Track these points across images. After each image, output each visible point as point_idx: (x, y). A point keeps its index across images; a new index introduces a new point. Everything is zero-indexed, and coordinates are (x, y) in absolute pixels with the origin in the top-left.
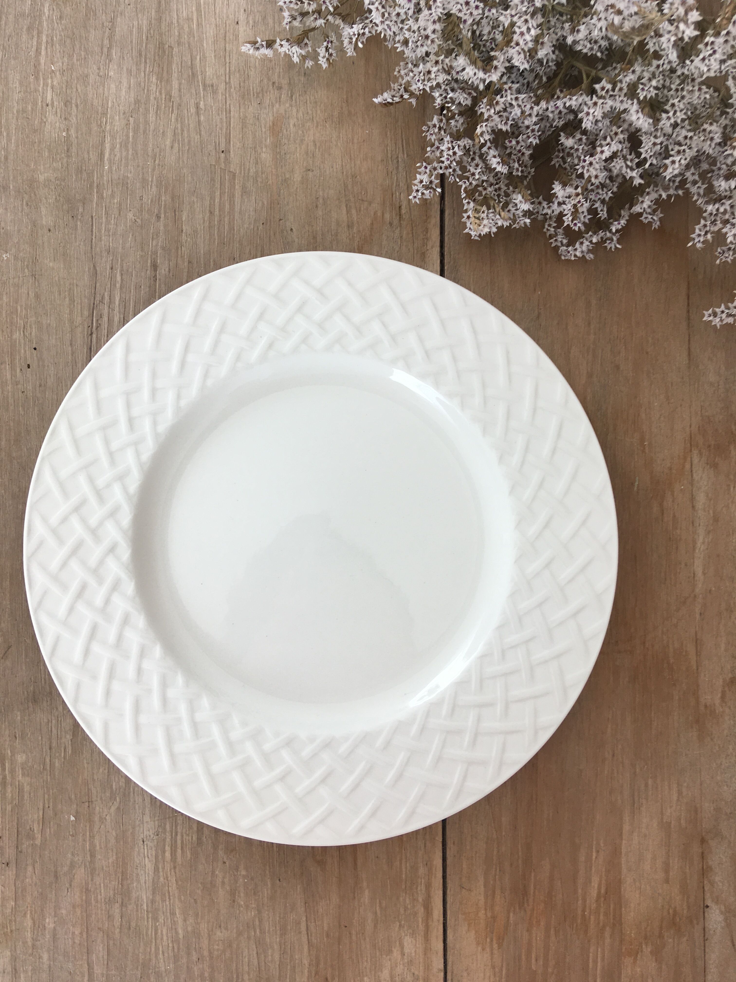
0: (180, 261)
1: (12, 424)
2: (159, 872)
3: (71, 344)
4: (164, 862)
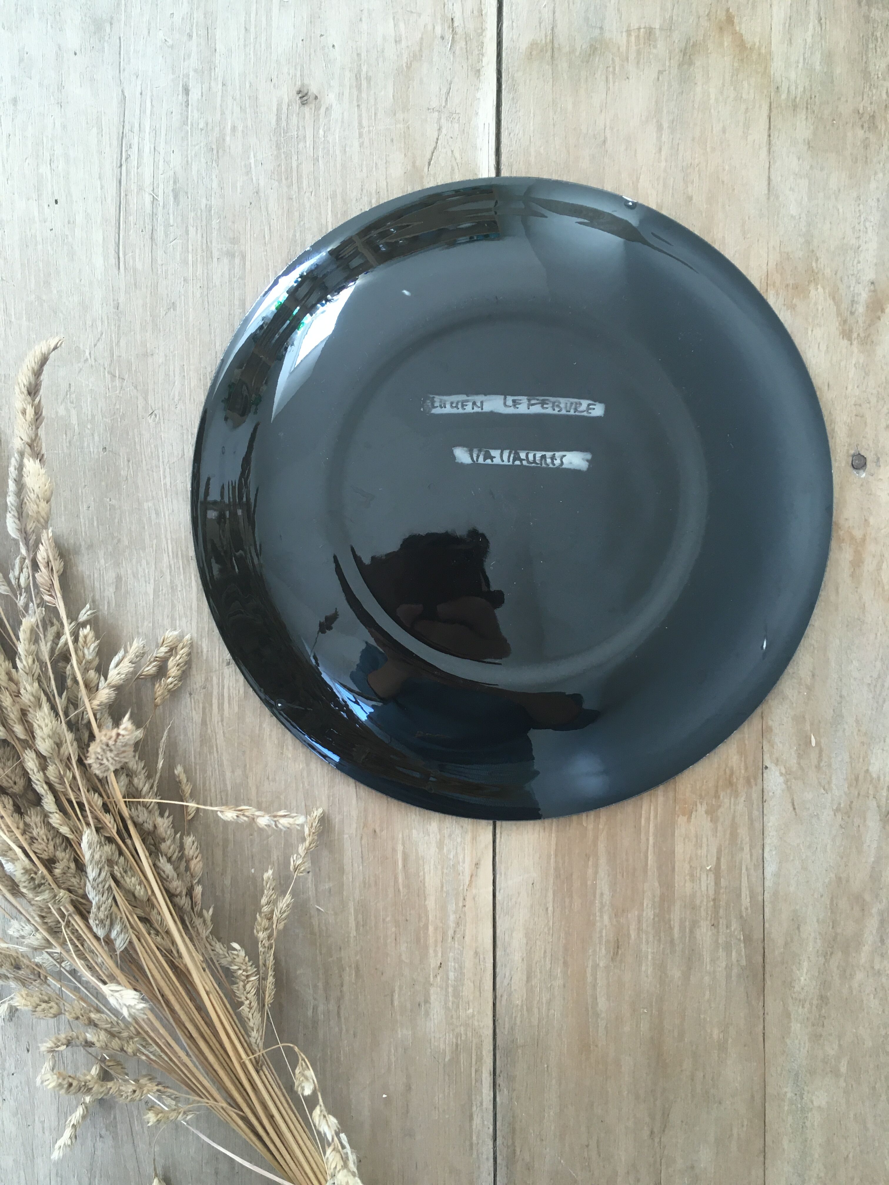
0: (213, 84)
1: (41, 265)
2: (206, 725)
3: (100, 178)
4: (211, 714)
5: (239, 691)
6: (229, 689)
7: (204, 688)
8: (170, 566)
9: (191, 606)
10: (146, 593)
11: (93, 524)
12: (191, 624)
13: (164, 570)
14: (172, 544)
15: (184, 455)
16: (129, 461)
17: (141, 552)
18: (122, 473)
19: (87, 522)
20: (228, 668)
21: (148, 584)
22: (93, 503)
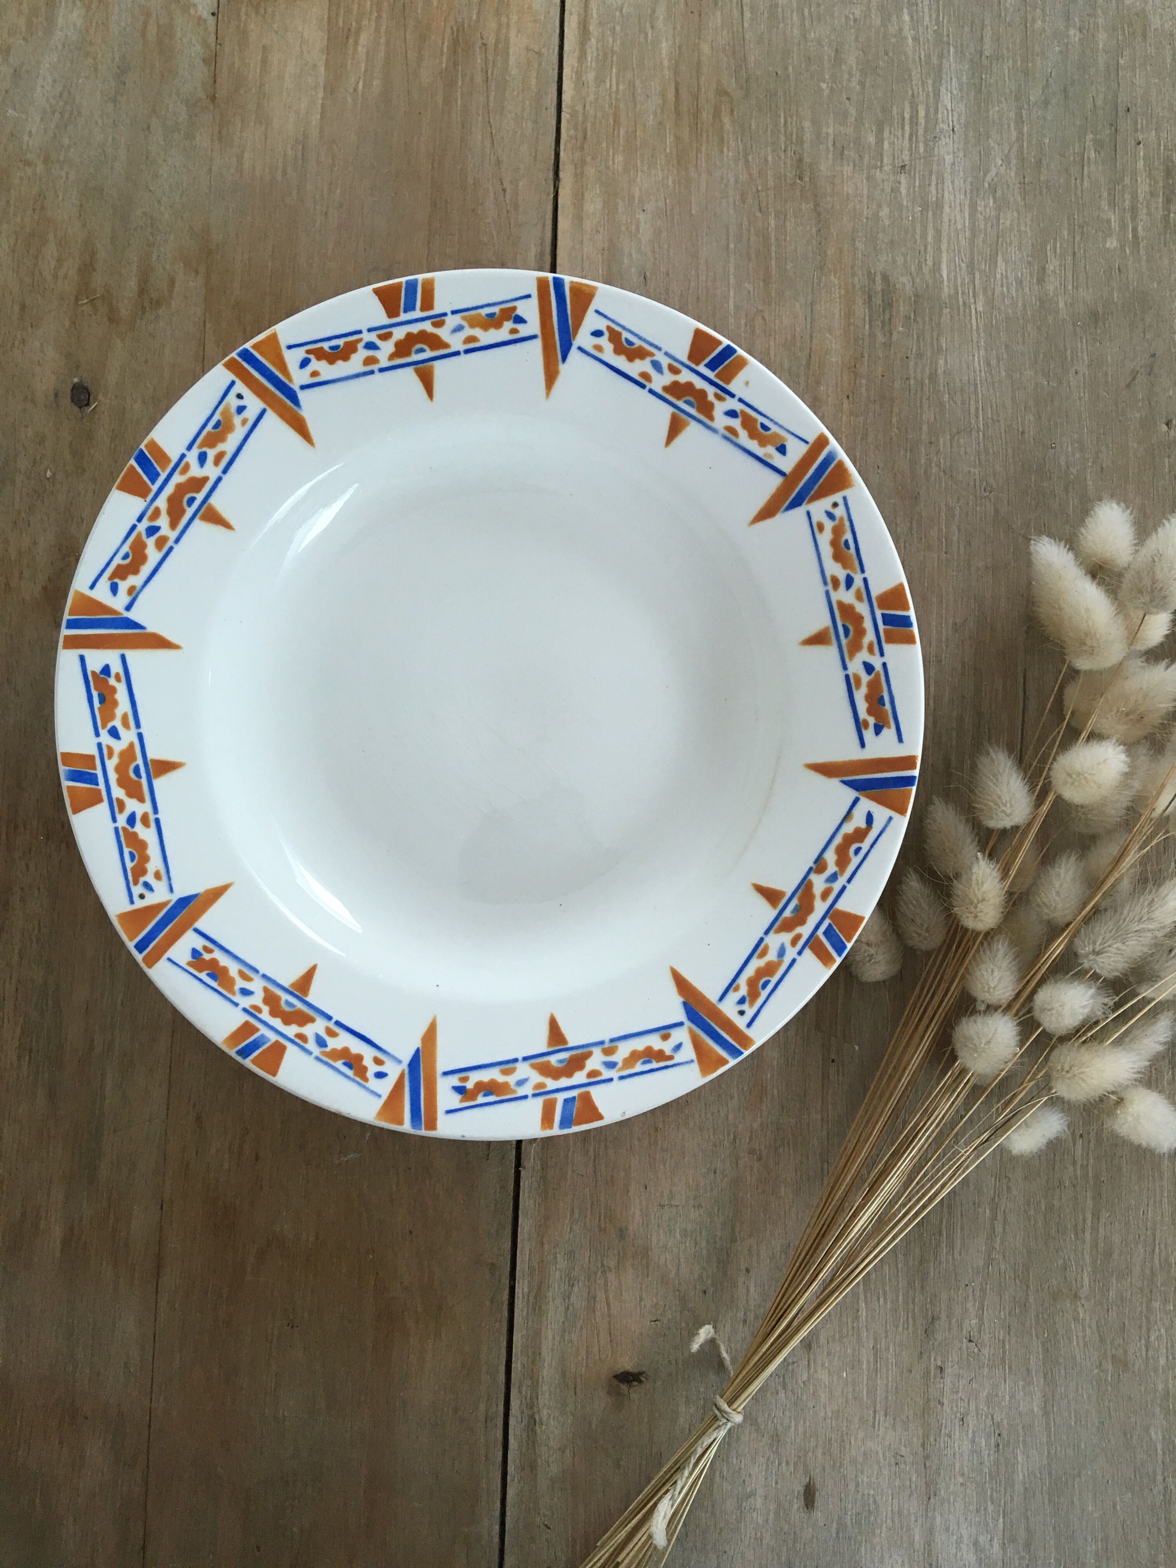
5: (890, 133)
6: (903, 135)
7: (935, 137)
8: (974, 297)
9: (949, 243)
10: (1006, 261)
11: (1072, 352)
12: (950, 221)
13: (981, 293)
14: (971, 324)
15: (952, 439)
16: (1023, 432)
17: (1011, 314)
18: (1032, 418)
19: (1079, 354)
20: (903, 161)
21: (1004, 273)
22: (1071, 379)
